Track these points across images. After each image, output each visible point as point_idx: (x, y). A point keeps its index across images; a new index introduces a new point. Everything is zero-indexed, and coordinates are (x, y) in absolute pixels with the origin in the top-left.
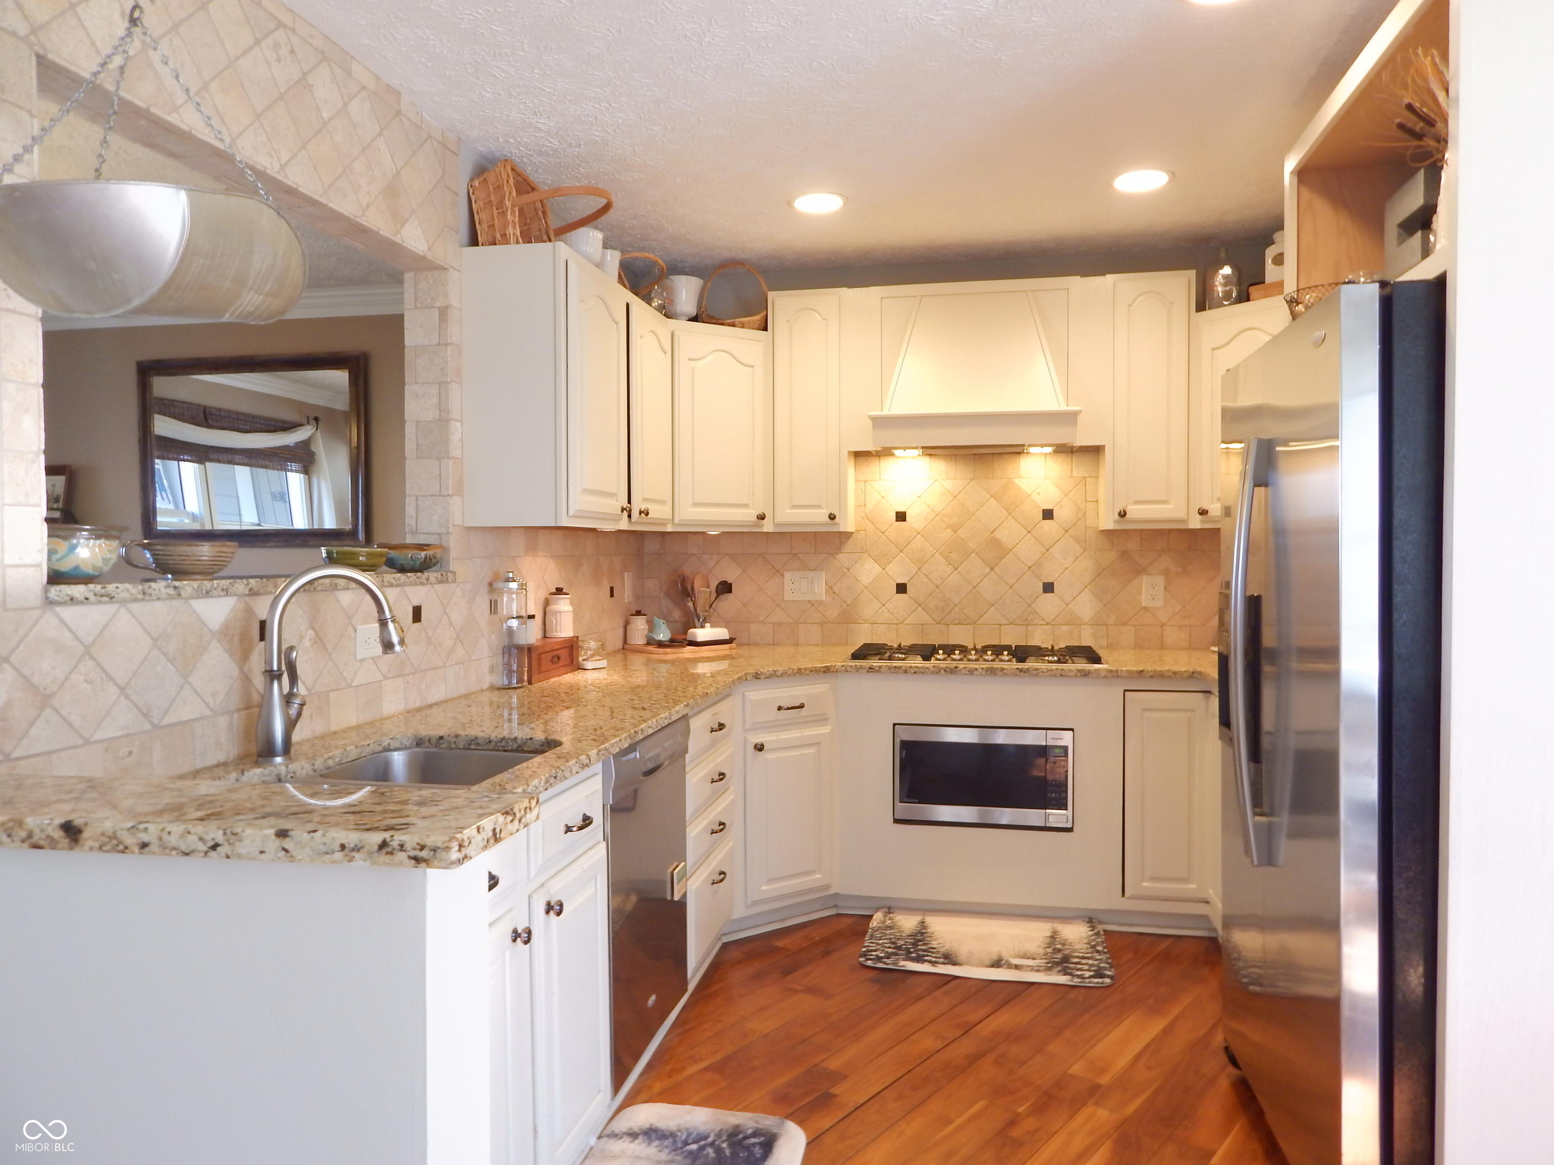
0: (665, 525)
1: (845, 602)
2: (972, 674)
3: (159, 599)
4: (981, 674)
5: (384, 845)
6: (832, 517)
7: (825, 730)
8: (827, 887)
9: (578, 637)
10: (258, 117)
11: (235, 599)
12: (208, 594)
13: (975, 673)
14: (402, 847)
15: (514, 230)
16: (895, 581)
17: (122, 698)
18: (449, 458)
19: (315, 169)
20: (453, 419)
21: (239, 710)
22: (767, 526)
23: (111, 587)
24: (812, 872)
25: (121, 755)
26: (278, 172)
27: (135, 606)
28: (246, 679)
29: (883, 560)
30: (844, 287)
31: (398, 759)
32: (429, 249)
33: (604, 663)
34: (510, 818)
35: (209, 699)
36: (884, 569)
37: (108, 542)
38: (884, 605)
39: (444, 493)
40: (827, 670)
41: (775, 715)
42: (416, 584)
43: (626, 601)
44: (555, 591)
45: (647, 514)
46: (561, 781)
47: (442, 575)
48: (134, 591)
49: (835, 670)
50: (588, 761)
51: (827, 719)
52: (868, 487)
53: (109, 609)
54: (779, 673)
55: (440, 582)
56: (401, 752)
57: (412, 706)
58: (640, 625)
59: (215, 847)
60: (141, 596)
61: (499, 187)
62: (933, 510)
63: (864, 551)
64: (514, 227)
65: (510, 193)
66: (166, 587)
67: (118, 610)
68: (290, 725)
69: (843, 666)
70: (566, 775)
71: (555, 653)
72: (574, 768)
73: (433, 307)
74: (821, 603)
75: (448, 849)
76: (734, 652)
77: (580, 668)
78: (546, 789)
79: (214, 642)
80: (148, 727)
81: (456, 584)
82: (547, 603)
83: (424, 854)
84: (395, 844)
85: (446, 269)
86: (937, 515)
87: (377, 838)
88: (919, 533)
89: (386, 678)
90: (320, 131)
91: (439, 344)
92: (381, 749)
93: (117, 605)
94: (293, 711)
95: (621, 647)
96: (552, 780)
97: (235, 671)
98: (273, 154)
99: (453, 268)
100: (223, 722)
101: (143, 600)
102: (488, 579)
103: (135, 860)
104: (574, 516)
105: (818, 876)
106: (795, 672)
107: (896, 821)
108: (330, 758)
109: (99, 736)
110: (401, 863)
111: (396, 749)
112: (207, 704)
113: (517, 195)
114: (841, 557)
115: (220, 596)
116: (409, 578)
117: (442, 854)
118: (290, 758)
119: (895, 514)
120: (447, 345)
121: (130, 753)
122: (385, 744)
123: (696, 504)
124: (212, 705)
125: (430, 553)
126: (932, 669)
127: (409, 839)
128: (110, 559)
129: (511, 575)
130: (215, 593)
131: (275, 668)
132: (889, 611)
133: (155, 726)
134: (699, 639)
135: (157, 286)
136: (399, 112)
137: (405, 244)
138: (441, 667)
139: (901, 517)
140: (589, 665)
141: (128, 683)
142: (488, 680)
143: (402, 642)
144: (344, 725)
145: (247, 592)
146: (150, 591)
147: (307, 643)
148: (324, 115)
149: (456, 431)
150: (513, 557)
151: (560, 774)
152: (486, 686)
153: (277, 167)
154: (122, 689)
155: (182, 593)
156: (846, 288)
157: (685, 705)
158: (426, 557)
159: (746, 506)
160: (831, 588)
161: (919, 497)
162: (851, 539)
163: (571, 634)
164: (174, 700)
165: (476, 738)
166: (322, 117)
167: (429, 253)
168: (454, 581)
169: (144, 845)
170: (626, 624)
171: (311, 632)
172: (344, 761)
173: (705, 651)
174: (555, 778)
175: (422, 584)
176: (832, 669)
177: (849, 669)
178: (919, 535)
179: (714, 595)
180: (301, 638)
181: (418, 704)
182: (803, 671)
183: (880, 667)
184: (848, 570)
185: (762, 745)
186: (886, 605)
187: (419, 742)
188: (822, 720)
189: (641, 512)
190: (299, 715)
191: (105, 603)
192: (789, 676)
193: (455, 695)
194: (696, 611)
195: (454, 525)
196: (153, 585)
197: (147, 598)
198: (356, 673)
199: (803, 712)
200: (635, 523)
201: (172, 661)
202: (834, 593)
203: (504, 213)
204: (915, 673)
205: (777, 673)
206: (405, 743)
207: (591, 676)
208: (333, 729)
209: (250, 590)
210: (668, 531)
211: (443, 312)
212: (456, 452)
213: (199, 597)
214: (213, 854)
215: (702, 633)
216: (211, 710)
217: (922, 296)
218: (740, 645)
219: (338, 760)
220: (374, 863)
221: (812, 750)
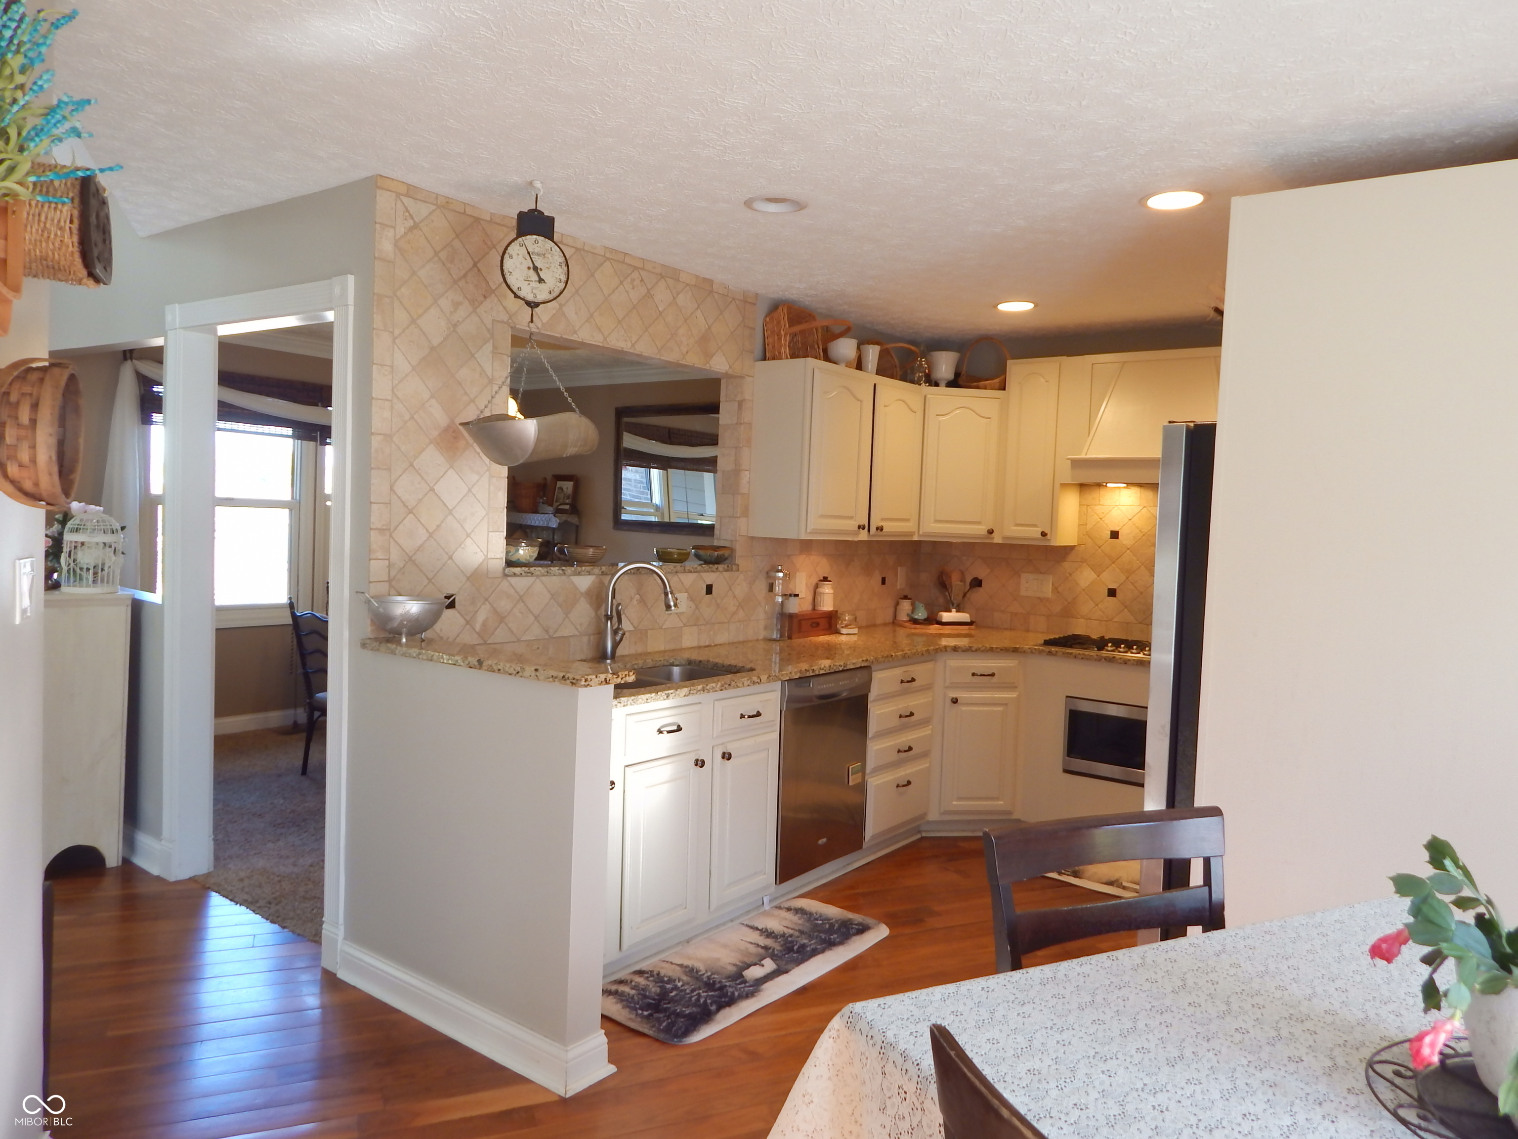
0: (912, 536)
1: (1067, 600)
2: (1126, 663)
3: (554, 575)
4: (1133, 664)
5: (564, 677)
6: (1044, 534)
7: (1014, 695)
8: (1010, 813)
9: (837, 611)
10: (620, 322)
11: (594, 577)
12: (579, 574)
13: (1128, 662)
14: (568, 678)
15: (785, 350)
16: (1106, 586)
17: (536, 622)
18: (739, 494)
19: (653, 340)
20: (742, 470)
21: (594, 634)
22: (997, 539)
23: (532, 569)
24: (997, 799)
25: (534, 648)
26: (630, 349)
27: (543, 578)
28: (598, 617)
29: (1098, 569)
30: (1064, 355)
31: (676, 670)
32: (730, 367)
33: (855, 631)
34: (615, 676)
35: (578, 627)
36: (1098, 576)
37: (532, 548)
38: (1097, 605)
39: (735, 516)
40: (1015, 650)
41: (970, 678)
42: (708, 572)
43: (898, 588)
44: (822, 579)
45: (882, 530)
46: (734, 687)
47: (728, 566)
48: (543, 571)
49: (1023, 651)
50: (759, 681)
51: (1016, 687)
52: (1089, 510)
53: (531, 580)
54: (974, 649)
55: (727, 571)
56: (678, 668)
57: (702, 644)
58: (906, 606)
59: (518, 673)
60: (546, 574)
61: (779, 322)
62: (1140, 531)
63: (1083, 561)
64: (785, 348)
65: (785, 326)
66: (558, 570)
67: (535, 580)
68: (615, 645)
69: (1030, 648)
70: (738, 685)
71: (814, 620)
72: (745, 682)
73: (735, 401)
74: (1048, 600)
75: (581, 680)
76: (973, 632)
77: (838, 632)
78: (721, 690)
79: (582, 598)
80: (547, 637)
81: (739, 572)
82: (817, 586)
83: (574, 681)
84: (566, 677)
85: (743, 377)
86: (1144, 535)
87: (562, 675)
88: (1128, 549)
89: (685, 625)
90: (657, 319)
91: (737, 424)
92: (668, 664)
93: (535, 578)
94: (618, 638)
95: (891, 621)
96: (727, 686)
97: (593, 614)
98: (628, 339)
99: (748, 376)
100: (585, 639)
101: (546, 575)
102: (766, 570)
103: (496, 675)
104: (810, 533)
105: (1002, 803)
106: (987, 649)
107: (1066, 771)
108: (636, 664)
109: (524, 638)
110: (567, 685)
111: (677, 666)
112: (577, 629)
113: (789, 327)
114: (1066, 565)
115: (585, 575)
116: (703, 568)
117: (579, 682)
118: (615, 661)
119: (1109, 533)
120: (741, 424)
121: (538, 648)
122: (671, 661)
123: (937, 521)
124: (580, 629)
125: (720, 553)
126: (1095, 657)
127: (570, 676)
128: (532, 556)
129: (780, 568)
130: (583, 573)
131: (609, 614)
132: (1101, 610)
133: (551, 637)
134: (944, 620)
135: (530, 451)
136: (711, 292)
137: (712, 369)
138: (726, 623)
139: (1115, 535)
140: (844, 631)
141: (539, 615)
142: (762, 634)
143: (676, 605)
144: (656, 649)
145: (600, 573)
146: (551, 571)
147: (635, 602)
148: (660, 309)
149: (745, 476)
150: (789, 556)
151: (733, 683)
152: (761, 637)
153: (630, 345)
154: (536, 618)
155: (566, 573)
156: (1065, 357)
157: (863, 660)
158: (718, 555)
159: (979, 523)
160: (1056, 588)
161: (1130, 520)
162: (1073, 551)
163: (831, 609)
164: (560, 626)
165: (717, 663)
166: (659, 311)
167: (730, 370)
168: (738, 570)
169: (499, 670)
170: (897, 604)
171: (638, 596)
172: (644, 667)
173: (947, 630)
174: (729, 685)
175: (712, 571)
176: (1020, 650)
177: (1034, 651)
178: (1128, 551)
179: (968, 587)
180: (632, 599)
181: (707, 643)
182: (994, 649)
183: (1056, 652)
184: (1070, 575)
185: (957, 700)
186: (1099, 605)
187: (690, 662)
188: (1012, 687)
189: (877, 529)
190: (621, 640)
191: (529, 576)
192: (982, 651)
193: (736, 640)
194: (951, 598)
195: (740, 535)
196: (552, 568)
197: (549, 574)
198: (665, 621)
199: (994, 679)
200: (873, 536)
201: (560, 606)
202: (1058, 592)
203: (780, 339)
204: (1082, 658)
205: (973, 649)
206: (682, 662)
207: (843, 638)
208: (649, 651)
209: (602, 572)
210: (914, 540)
211: (740, 404)
212: (744, 490)
213: (575, 575)
214: (517, 675)
215: (946, 616)
216: (579, 632)
217: (1125, 362)
218: (978, 627)
219: (640, 666)
220: (561, 683)
221: (1000, 709)
